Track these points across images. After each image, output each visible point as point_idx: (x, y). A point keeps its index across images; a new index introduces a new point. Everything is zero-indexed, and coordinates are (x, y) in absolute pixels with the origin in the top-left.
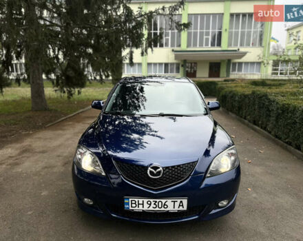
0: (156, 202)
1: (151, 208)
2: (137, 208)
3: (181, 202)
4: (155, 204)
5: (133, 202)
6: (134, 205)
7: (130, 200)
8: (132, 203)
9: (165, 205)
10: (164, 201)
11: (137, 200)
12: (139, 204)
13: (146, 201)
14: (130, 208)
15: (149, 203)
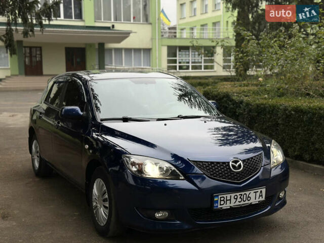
0: (242, 195)
1: (237, 203)
2: (225, 205)
3: (261, 192)
4: (240, 198)
5: (222, 199)
6: (222, 202)
7: (220, 196)
8: (221, 201)
9: (248, 197)
10: (247, 193)
11: (225, 196)
12: (227, 200)
13: (233, 195)
14: (219, 206)
15: (236, 197)
